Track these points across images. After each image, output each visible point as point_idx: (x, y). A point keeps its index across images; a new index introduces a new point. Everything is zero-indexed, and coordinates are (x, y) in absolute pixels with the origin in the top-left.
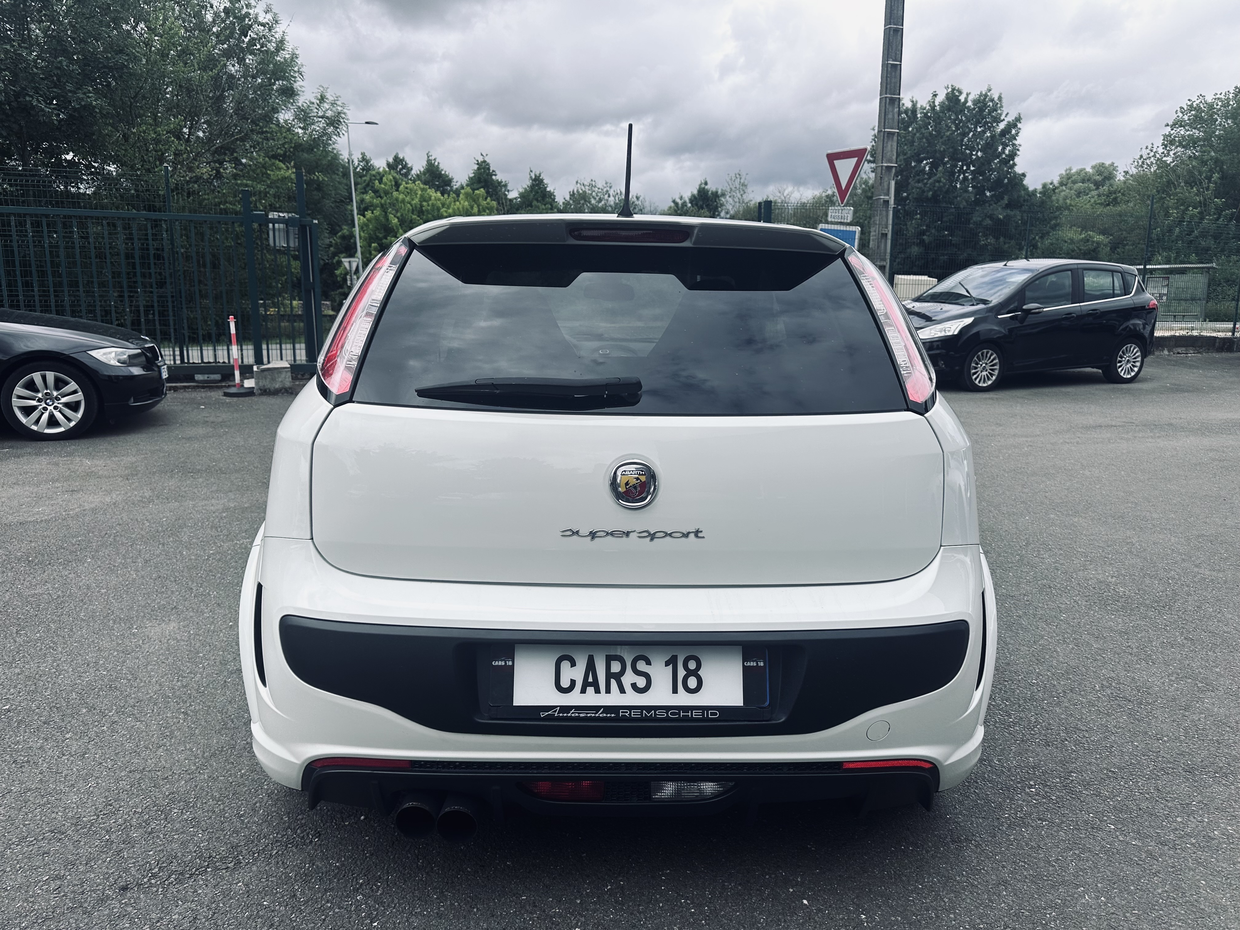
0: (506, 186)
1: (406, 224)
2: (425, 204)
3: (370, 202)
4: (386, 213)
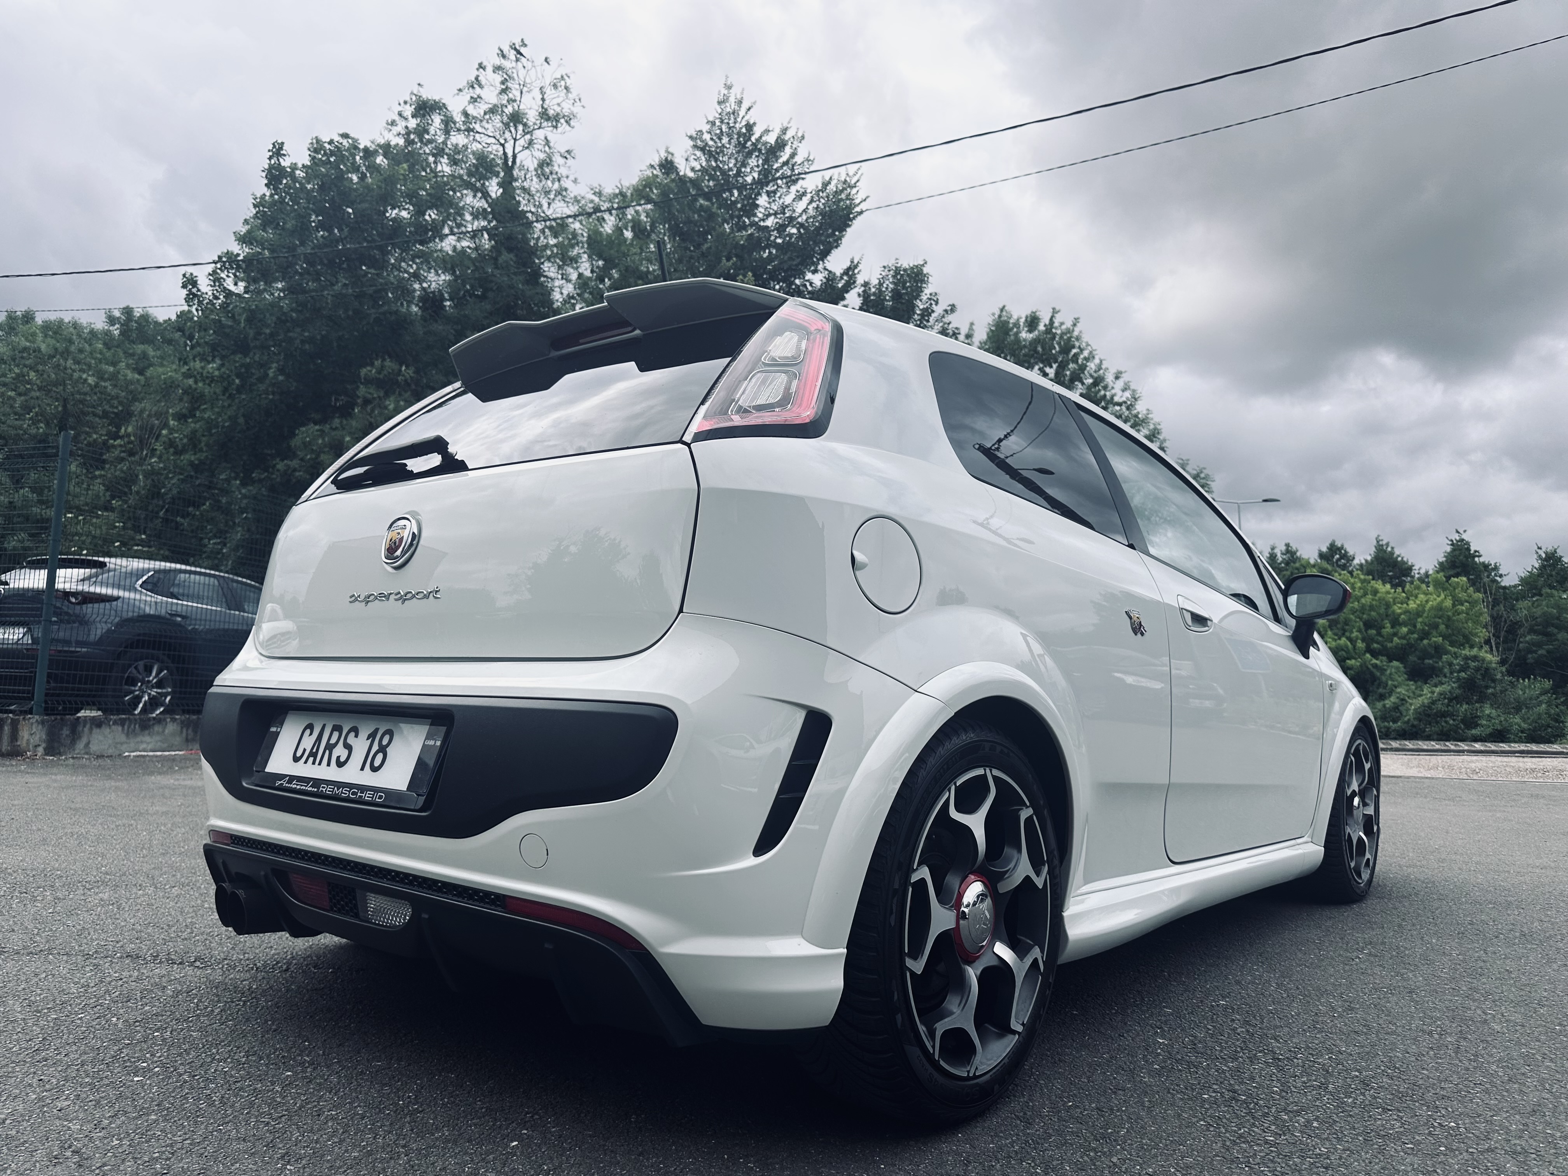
0: (1496, 568)
1: (1339, 626)
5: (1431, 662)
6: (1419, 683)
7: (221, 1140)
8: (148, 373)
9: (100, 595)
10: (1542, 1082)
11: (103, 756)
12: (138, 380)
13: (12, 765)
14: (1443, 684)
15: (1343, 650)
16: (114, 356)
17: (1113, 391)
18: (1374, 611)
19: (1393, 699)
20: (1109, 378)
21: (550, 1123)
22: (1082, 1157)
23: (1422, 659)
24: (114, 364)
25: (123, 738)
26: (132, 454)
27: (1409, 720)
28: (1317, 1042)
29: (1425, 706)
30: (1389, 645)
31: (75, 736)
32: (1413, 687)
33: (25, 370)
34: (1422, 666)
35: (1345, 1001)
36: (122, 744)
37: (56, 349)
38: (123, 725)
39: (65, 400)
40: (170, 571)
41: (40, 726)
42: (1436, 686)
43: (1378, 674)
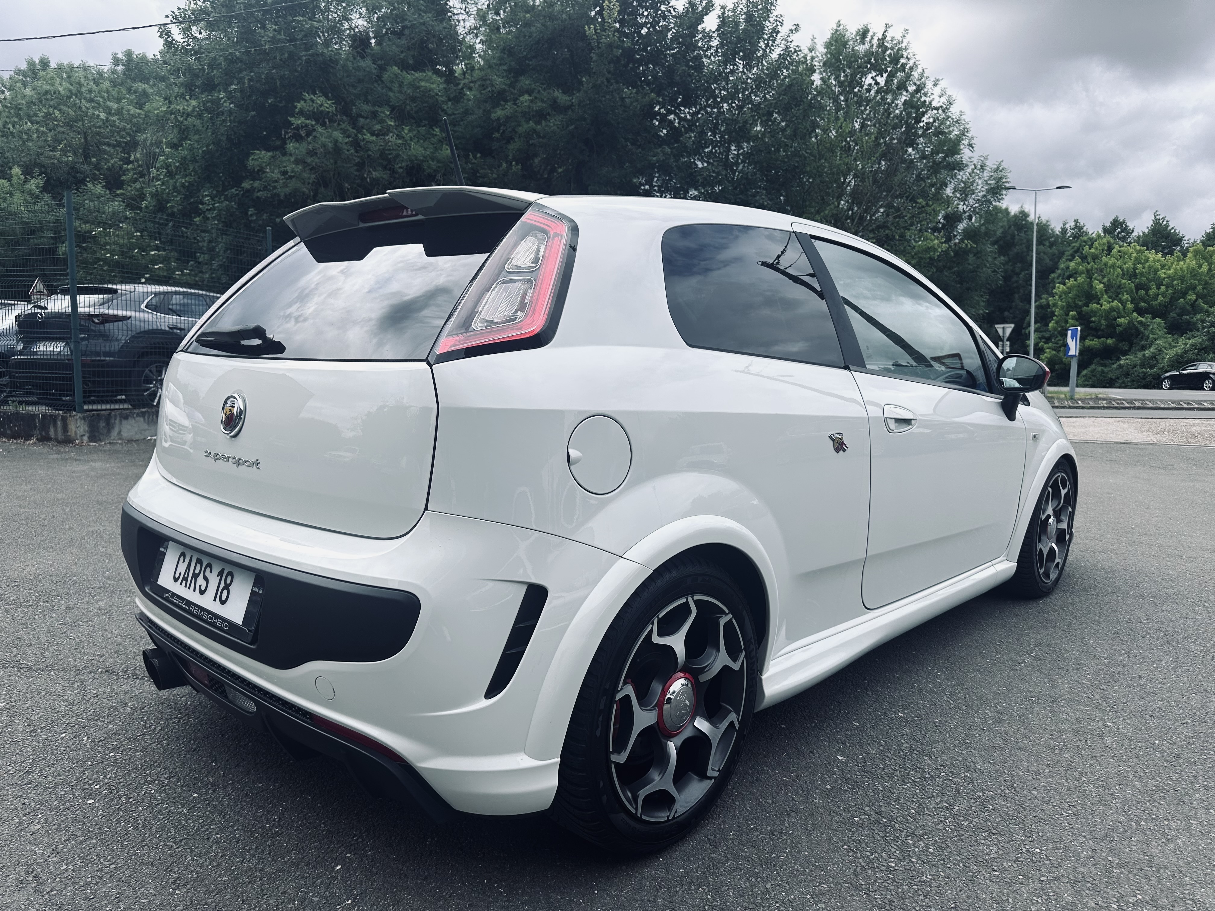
2: (1140, 266)
3: (1075, 269)
4: (1091, 278)
5: (1188, 317)
6: (1176, 336)
7: (136, 864)
8: (147, 106)
9: (113, 315)
10: (1124, 802)
11: (132, 440)
12: (139, 114)
13: (66, 452)
14: (1195, 337)
15: (1115, 311)
16: (118, 93)
17: (932, 97)
18: (1143, 276)
19: (1152, 350)
20: (929, 85)
21: (368, 846)
22: (745, 883)
23: (1180, 315)
24: (119, 100)
25: (145, 426)
26: (142, 175)
27: (1163, 366)
28: (960, 759)
29: (1178, 356)
30: (1154, 303)
31: (109, 427)
32: (1170, 340)
33: (51, 110)
34: (1180, 321)
35: (998, 712)
36: (145, 430)
37: (70, 91)
38: (144, 417)
39: (85, 133)
40: (168, 293)
41: (83, 421)
42: (1189, 339)
43: (1142, 329)
